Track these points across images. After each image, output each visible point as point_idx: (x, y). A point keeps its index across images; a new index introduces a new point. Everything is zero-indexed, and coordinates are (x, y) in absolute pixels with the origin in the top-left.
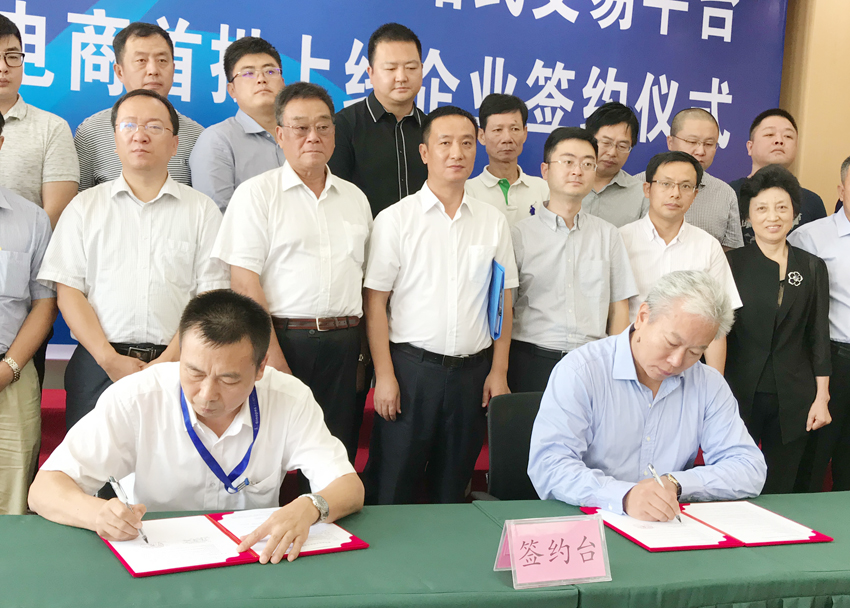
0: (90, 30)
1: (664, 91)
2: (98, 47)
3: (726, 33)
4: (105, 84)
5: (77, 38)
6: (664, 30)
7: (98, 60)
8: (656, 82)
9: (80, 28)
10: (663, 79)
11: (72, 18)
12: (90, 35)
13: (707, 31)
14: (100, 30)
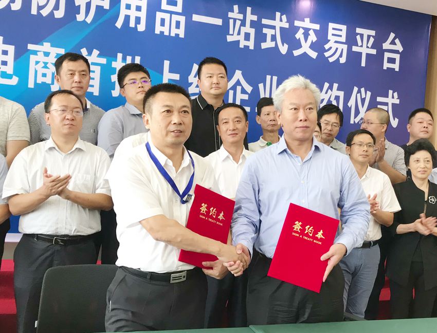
0: (41, 54)
1: (363, 96)
2: (46, 64)
3: (396, 67)
4: (49, 85)
5: (33, 58)
6: (363, 64)
7: (45, 71)
8: (359, 92)
9: (35, 53)
10: (363, 90)
11: (31, 47)
12: (40, 57)
13: (386, 65)
14: (47, 54)
